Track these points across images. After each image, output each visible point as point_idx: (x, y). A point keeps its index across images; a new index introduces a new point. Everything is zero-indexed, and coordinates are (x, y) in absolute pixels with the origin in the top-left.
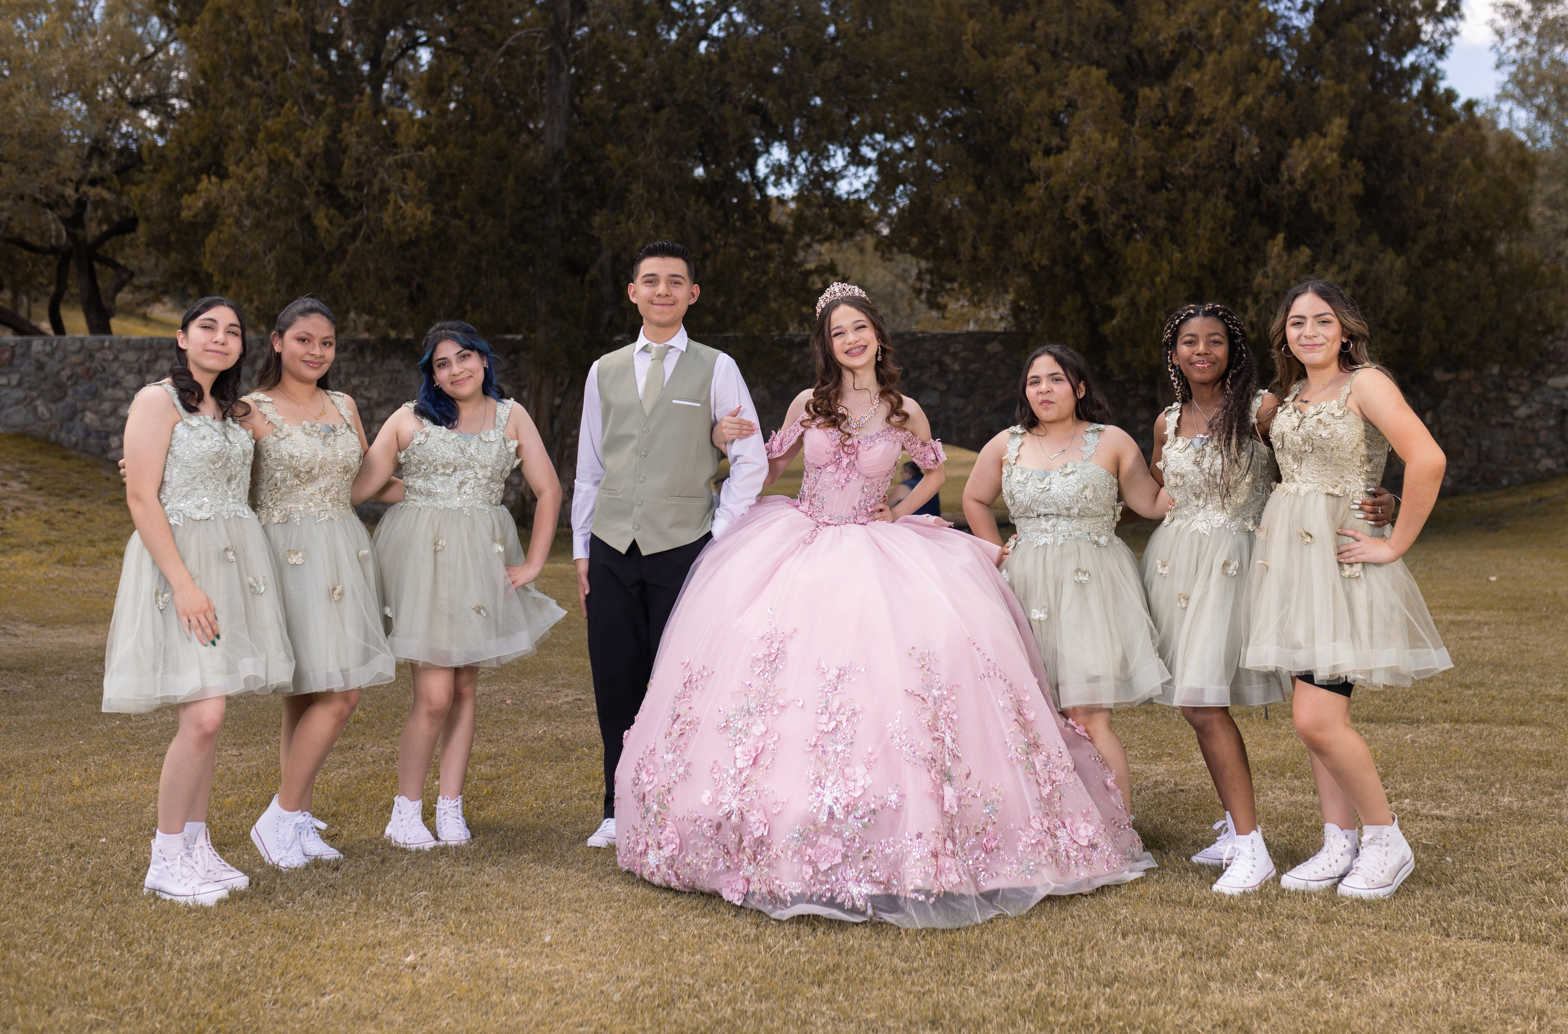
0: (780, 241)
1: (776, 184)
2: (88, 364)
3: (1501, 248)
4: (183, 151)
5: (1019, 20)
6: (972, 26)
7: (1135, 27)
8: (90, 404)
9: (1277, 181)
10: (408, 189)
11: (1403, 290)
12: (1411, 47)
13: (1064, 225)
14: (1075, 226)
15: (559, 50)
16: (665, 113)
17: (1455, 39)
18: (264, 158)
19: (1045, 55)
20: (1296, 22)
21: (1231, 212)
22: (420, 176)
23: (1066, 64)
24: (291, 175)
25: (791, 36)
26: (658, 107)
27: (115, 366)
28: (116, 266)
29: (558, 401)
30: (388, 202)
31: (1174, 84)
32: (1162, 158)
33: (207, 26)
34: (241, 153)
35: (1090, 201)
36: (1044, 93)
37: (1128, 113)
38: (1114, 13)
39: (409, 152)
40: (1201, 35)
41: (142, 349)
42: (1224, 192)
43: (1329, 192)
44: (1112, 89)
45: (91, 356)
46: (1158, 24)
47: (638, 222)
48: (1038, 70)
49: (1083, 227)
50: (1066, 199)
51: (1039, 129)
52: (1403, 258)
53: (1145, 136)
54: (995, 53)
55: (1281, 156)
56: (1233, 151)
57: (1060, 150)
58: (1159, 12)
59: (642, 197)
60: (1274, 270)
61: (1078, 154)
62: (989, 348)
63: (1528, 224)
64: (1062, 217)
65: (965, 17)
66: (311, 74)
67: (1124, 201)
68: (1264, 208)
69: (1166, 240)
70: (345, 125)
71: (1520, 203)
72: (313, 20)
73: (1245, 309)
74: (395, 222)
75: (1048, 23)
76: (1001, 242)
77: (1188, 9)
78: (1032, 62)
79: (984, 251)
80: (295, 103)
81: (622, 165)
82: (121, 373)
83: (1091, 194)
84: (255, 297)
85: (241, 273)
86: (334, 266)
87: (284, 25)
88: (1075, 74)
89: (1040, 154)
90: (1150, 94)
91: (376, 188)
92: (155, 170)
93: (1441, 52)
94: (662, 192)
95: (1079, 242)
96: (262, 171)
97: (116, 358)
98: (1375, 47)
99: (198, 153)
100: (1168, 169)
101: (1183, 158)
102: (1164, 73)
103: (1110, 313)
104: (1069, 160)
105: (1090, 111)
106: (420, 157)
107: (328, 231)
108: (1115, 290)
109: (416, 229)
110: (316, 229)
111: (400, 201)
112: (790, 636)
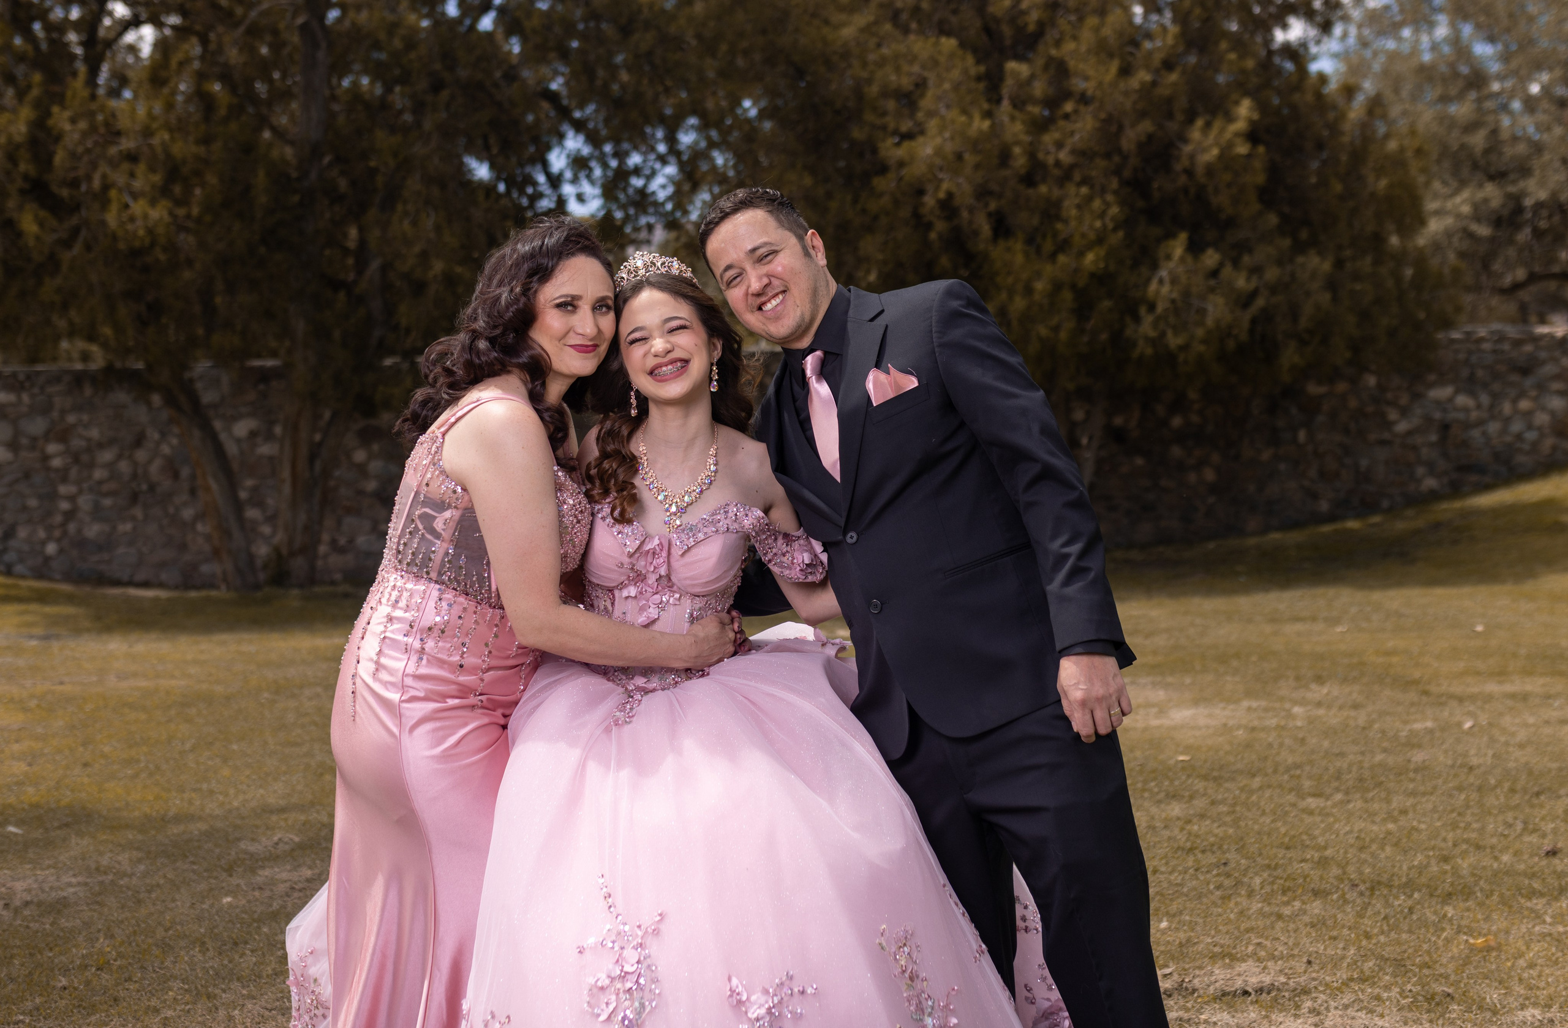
1: (575, 181)
9: (1171, 171)
10: (138, 184)
13: (919, 224)
14: (932, 225)
16: (446, 93)
21: (1122, 210)
22: (152, 169)
26: (436, 89)
29: (318, 437)
30: (111, 200)
31: (1044, 57)
32: (1033, 144)
35: (951, 196)
37: (993, 91)
39: (136, 140)
44: (969, 59)
47: (414, 223)
49: (941, 226)
50: (922, 193)
53: (1014, 118)
55: (1177, 141)
56: (1119, 134)
59: (419, 194)
60: (1170, 273)
61: (936, 140)
63: (1420, 219)
64: (917, 215)
66: (11, 49)
67: (993, 195)
70: (55, 109)
74: (122, 225)
78: (872, 34)
83: (953, 187)
86: (47, 279)
89: (889, 141)
90: (1016, 71)
91: (97, 183)
94: (443, 188)
95: (936, 243)
100: (1041, 156)
101: (1059, 144)
102: (1030, 45)
104: (926, 147)
105: (947, 88)
106: (150, 146)
109: (150, 232)
110: (20, 234)
111: (128, 199)
112: (654, 930)
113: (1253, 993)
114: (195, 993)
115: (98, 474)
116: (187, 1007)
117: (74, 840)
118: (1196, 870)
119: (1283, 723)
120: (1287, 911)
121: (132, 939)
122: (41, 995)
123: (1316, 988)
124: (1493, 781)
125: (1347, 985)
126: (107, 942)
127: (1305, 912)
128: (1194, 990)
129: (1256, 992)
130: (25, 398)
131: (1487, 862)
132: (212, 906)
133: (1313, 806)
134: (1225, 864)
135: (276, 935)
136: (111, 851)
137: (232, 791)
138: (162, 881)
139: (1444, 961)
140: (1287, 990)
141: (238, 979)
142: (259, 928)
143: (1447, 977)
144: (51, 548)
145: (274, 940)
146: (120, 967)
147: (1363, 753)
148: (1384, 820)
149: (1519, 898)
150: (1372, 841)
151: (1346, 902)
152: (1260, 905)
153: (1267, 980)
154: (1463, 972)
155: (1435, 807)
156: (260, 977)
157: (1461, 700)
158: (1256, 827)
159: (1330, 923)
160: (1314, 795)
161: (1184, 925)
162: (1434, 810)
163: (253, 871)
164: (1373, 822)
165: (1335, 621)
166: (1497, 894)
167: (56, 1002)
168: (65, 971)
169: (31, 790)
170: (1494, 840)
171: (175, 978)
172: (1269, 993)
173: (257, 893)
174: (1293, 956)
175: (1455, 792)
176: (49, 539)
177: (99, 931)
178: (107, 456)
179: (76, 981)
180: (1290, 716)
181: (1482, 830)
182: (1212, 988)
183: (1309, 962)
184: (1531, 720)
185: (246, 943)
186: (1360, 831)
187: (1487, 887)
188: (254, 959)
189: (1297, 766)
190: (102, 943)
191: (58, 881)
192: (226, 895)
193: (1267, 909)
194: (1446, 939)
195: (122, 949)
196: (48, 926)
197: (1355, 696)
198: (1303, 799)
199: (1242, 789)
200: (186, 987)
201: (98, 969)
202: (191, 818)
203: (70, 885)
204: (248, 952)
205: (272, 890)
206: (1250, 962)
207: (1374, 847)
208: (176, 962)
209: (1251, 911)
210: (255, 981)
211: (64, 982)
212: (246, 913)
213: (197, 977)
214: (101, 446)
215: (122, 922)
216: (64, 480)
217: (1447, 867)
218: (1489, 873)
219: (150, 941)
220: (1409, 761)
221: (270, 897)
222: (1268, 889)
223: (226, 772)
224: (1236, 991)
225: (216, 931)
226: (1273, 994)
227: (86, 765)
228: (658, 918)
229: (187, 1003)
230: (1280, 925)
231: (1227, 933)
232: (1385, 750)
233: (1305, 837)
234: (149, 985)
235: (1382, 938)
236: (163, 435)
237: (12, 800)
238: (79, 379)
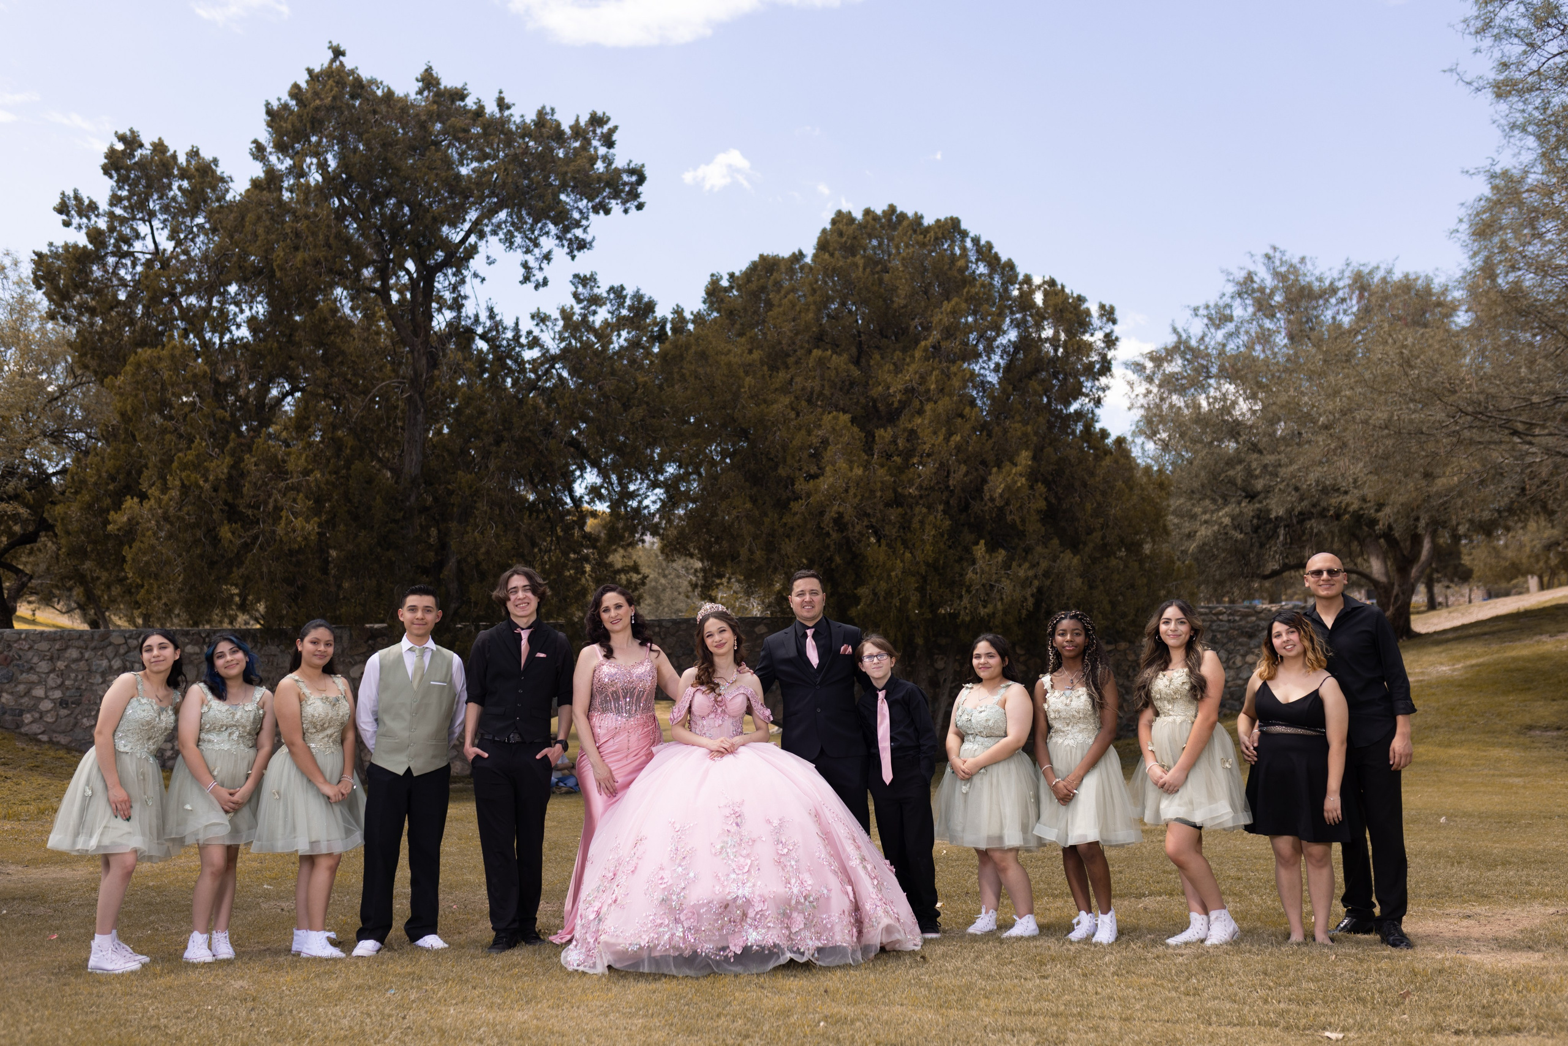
0: (594, 547)
1: (590, 501)
2: (6, 653)
3: (1147, 548)
4: (100, 477)
5: (782, 376)
6: (749, 380)
7: (870, 382)
8: (7, 686)
9: (982, 499)
10: (298, 507)
11: (1079, 581)
12: (1075, 399)
13: (821, 533)
14: (828, 534)
15: (417, 396)
16: (505, 445)
17: (1107, 392)
18: (178, 483)
19: (804, 403)
20: (989, 379)
21: (948, 523)
22: (307, 497)
23: (820, 410)
24: (200, 497)
25: (607, 388)
26: (498, 443)
27: (30, 654)
28: (17, 571)
30: (281, 517)
31: (902, 426)
32: (895, 482)
33: (129, 377)
34: (154, 478)
35: (841, 515)
36: (803, 432)
37: (868, 448)
38: (856, 373)
39: (298, 477)
40: (922, 389)
41: (54, 640)
42: (941, 507)
43: (1021, 507)
44: (856, 429)
45: (9, 646)
46: (889, 380)
47: (482, 532)
48: (798, 415)
49: (835, 535)
50: (822, 513)
51: (799, 461)
52: (1078, 557)
53: (882, 466)
54: (765, 401)
55: (984, 481)
56: (948, 476)
57: (814, 477)
58: (889, 372)
59: (486, 512)
61: (831, 479)
62: (756, 630)
63: (1166, 531)
64: (819, 527)
65: (742, 374)
66: (214, 416)
67: (868, 515)
68: (972, 520)
69: (899, 544)
71: (1159, 515)
72: (214, 371)
73: (961, 597)
74: (287, 534)
75: (806, 379)
76: (771, 547)
77: (911, 369)
78: (793, 409)
79: (759, 554)
80: (202, 439)
81: (470, 488)
82: (35, 660)
83: (841, 510)
84: (163, 595)
85: (157, 577)
86: (235, 569)
87: (195, 375)
88: (827, 418)
89: (802, 479)
90: (884, 435)
91: (271, 506)
92: (76, 493)
93: (1098, 402)
94: (501, 508)
95: (832, 547)
96: (175, 493)
97: (31, 648)
98: (1048, 397)
99: (113, 479)
100: (900, 490)
101: (911, 482)
102: (892, 417)
103: (857, 600)
104: (825, 484)
105: (840, 446)
106: (307, 481)
107: (231, 541)
108: (859, 581)
109: (305, 539)
110: (220, 540)
111: (291, 517)
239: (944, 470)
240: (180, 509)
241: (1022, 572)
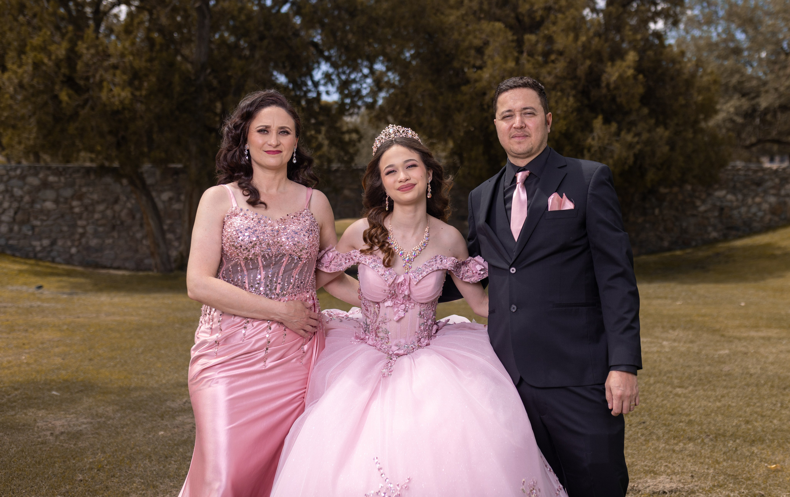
0: (328, 116)
9: (600, 86)
10: (117, 80)
19: (471, 16)
21: (575, 104)
22: (124, 73)
23: (482, 20)
26: (261, 39)
30: (104, 87)
31: (542, 34)
36: (471, 36)
39: (117, 59)
40: (555, 6)
42: (571, 92)
43: (627, 92)
44: (509, 33)
48: (467, 24)
51: (469, 56)
52: (667, 131)
53: (529, 61)
55: (601, 72)
57: (479, 68)
60: (597, 135)
68: (592, 102)
70: (79, 43)
74: (109, 99)
86: (72, 123)
89: (470, 70)
90: (530, 39)
91: (97, 79)
101: (549, 74)
102: (536, 27)
104: (487, 74)
105: (497, 46)
106: (123, 62)
107: (68, 103)
109: (122, 103)
110: (60, 102)
111: (111, 86)
112: (406, 487)
113: (668, 493)
114: (146, 485)
115: (97, 216)
116: (143, 492)
117: (85, 399)
118: (630, 425)
119: (659, 350)
120: (677, 448)
121: (114, 454)
122: (69, 484)
123: (698, 490)
124: (762, 382)
125: (713, 489)
126: (102, 455)
127: (686, 449)
128: (639, 491)
129: (669, 492)
130: (63, 179)
131: (768, 424)
132: (154, 436)
133: (680, 392)
134: (644, 423)
135: (186, 453)
136: (103, 405)
137: (162, 375)
138: (129, 422)
139: (757, 476)
140: (684, 491)
141: (168, 477)
142: (178, 449)
143: (760, 485)
144: (74, 250)
145: (186, 456)
146: (109, 469)
147: (699, 366)
148: (715, 401)
149: (787, 444)
150: (712, 412)
151: (705, 444)
152: (664, 445)
153: (674, 486)
154: (767, 483)
155: (738, 394)
156: (179, 476)
157: (740, 339)
158: (656, 404)
159: (698, 455)
160: (679, 387)
161: (629, 455)
162: (738, 396)
163: (174, 418)
164: (710, 402)
165: (675, 299)
166: (776, 441)
167: (77, 488)
168: (81, 471)
169: (64, 372)
170: (769, 413)
171: (137, 476)
172: (675, 493)
173: (176, 430)
174: (683, 472)
175: (746, 387)
176: (73, 246)
177: (98, 449)
178: (101, 207)
179: (87, 477)
180: (662, 346)
181: (762, 406)
182: (648, 490)
183: (692, 476)
184: (774, 350)
185: (171, 457)
186: (705, 406)
187: (771, 438)
188: (176, 466)
189: (670, 372)
190: (100, 456)
191: (77, 421)
192: (161, 430)
193: (667, 447)
194: (756, 465)
195: (110, 459)
196: (72, 446)
197: (690, 336)
198: (675, 388)
199: (646, 383)
200: (142, 481)
201: (98, 470)
202: (142, 388)
203: (83, 423)
204: (173, 462)
205: (183, 428)
206: (664, 476)
207: (713, 414)
208: (137, 467)
209: (660, 448)
210: (177, 478)
211: (81, 477)
212: (170, 440)
213: (147, 476)
214: (98, 203)
215: (109, 444)
216: (80, 218)
217: (750, 427)
218: (771, 430)
219: (123, 455)
220: (721, 370)
221: (183, 432)
222: (666, 437)
223: (159, 365)
224: (660, 491)
225: (156, 450)
226: (678, 493)
227: (91, 360)
228: (408, 481)
229: (143, 490)
230: (674, 455)
231: (650, 459)
232: (709, 365)
233: (679, 409)
234: (124, 479)
235: (725, 464)
236: (128, 198)
237: (54, 377)
238: (88, 171)
239: (572, 64)
240: (32, 80)
241: (629, 138)
